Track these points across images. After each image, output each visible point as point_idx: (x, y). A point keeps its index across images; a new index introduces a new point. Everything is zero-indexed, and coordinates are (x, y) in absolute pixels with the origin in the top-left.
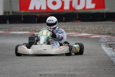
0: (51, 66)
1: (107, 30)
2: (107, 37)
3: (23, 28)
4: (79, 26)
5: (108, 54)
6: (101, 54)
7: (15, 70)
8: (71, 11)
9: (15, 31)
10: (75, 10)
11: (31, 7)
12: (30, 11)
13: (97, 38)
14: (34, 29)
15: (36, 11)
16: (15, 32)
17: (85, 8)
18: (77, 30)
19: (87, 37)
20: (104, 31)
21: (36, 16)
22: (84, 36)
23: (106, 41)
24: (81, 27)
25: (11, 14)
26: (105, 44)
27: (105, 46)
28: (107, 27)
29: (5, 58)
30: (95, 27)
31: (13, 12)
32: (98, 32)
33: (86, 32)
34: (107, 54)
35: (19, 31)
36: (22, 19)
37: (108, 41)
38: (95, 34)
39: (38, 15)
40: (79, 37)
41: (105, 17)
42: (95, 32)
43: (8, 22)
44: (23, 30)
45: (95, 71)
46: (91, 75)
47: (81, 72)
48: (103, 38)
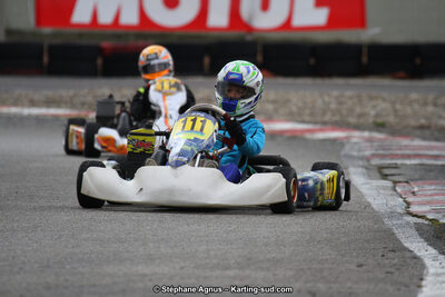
0: (151, 245)
1: (373, 113)
2: (370, 140)
3: (50, 93)
5: (374, 207)
7: (13, 258)
8: (235, 34)
9: (15, 104)
10: (249, 28)
11: (81, 15)
12: (77, 30)
13: (334, 141)
14: (89, 99)
15: (96, 31)
16: (14, 110)
17: (287, 25)
19: (293, 137)
20: (361, 116)
21: (100, 51)
22: (281, 133)
23: (368, 153)
24: (272, 95)
26: (363, 167)
27: (363, 174)
28: (371, 98)
30: (326, 99)
31: (9, 32)
32: (337, 118)
33: (291, 117)
34: (369, 205)
35: (33, 103)
36: (46, 59)
37: (373, 155)
38: (326, 125)
39: (106, 44)
41: (365, 59)
42: (328, 117)
44: (49, 103)
45: (322, 270)
46: (306, 282)
47: (268, 269)
48: (354, 140)
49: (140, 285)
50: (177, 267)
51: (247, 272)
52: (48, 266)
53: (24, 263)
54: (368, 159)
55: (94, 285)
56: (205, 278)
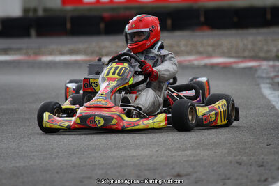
1: (275, 49)
2: (274, 67)
3: (71, 47)
4: (205, 41)
5: (277, 107)
6: (259, 107)
7: (52, 149)
9: (51, 54)
13: (250, 68)
14: (97, 49)
15: (99, 6)
16: (50, 58)
18: (201, 49)
19: (225, 67)
20: (268, 51)
21: (102, 19)
22: (217, 65)
23: (272, 74)
24: (211, 41)
25: (40, 13)
26: (269, 83)
27: (270, 88)
28: (274, 40)
29: (28, 119)
30: (245, 42)
31: (45, 10)
32: (252, 54)
33: (223, 54)
34: (274, 107)
35: (62, 53)
36: (69, 26)
37: (276, 76)
38: (246, 58)
39: (106, 14)
40: (205, 66)
41: (269, 16)
42: (246, 54)
43: (33, 32)
44: (72, 52)
45: (244, 149)
46: (235, 156)
47: (211, 149)
48: (263, 67)
49: (132, 162)
50: (154, 150)
51: (198, 152)
52: (74, 153)
53: (58, 152)
54: (272, 78)
55: (103, 164)
56: (172, 156)
